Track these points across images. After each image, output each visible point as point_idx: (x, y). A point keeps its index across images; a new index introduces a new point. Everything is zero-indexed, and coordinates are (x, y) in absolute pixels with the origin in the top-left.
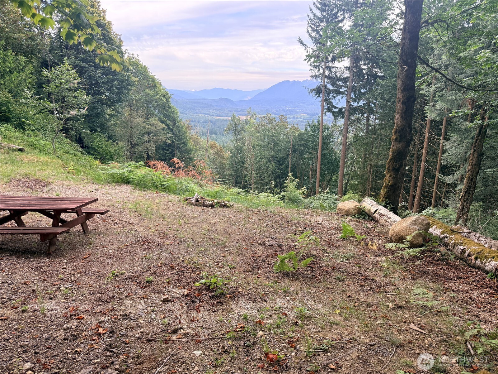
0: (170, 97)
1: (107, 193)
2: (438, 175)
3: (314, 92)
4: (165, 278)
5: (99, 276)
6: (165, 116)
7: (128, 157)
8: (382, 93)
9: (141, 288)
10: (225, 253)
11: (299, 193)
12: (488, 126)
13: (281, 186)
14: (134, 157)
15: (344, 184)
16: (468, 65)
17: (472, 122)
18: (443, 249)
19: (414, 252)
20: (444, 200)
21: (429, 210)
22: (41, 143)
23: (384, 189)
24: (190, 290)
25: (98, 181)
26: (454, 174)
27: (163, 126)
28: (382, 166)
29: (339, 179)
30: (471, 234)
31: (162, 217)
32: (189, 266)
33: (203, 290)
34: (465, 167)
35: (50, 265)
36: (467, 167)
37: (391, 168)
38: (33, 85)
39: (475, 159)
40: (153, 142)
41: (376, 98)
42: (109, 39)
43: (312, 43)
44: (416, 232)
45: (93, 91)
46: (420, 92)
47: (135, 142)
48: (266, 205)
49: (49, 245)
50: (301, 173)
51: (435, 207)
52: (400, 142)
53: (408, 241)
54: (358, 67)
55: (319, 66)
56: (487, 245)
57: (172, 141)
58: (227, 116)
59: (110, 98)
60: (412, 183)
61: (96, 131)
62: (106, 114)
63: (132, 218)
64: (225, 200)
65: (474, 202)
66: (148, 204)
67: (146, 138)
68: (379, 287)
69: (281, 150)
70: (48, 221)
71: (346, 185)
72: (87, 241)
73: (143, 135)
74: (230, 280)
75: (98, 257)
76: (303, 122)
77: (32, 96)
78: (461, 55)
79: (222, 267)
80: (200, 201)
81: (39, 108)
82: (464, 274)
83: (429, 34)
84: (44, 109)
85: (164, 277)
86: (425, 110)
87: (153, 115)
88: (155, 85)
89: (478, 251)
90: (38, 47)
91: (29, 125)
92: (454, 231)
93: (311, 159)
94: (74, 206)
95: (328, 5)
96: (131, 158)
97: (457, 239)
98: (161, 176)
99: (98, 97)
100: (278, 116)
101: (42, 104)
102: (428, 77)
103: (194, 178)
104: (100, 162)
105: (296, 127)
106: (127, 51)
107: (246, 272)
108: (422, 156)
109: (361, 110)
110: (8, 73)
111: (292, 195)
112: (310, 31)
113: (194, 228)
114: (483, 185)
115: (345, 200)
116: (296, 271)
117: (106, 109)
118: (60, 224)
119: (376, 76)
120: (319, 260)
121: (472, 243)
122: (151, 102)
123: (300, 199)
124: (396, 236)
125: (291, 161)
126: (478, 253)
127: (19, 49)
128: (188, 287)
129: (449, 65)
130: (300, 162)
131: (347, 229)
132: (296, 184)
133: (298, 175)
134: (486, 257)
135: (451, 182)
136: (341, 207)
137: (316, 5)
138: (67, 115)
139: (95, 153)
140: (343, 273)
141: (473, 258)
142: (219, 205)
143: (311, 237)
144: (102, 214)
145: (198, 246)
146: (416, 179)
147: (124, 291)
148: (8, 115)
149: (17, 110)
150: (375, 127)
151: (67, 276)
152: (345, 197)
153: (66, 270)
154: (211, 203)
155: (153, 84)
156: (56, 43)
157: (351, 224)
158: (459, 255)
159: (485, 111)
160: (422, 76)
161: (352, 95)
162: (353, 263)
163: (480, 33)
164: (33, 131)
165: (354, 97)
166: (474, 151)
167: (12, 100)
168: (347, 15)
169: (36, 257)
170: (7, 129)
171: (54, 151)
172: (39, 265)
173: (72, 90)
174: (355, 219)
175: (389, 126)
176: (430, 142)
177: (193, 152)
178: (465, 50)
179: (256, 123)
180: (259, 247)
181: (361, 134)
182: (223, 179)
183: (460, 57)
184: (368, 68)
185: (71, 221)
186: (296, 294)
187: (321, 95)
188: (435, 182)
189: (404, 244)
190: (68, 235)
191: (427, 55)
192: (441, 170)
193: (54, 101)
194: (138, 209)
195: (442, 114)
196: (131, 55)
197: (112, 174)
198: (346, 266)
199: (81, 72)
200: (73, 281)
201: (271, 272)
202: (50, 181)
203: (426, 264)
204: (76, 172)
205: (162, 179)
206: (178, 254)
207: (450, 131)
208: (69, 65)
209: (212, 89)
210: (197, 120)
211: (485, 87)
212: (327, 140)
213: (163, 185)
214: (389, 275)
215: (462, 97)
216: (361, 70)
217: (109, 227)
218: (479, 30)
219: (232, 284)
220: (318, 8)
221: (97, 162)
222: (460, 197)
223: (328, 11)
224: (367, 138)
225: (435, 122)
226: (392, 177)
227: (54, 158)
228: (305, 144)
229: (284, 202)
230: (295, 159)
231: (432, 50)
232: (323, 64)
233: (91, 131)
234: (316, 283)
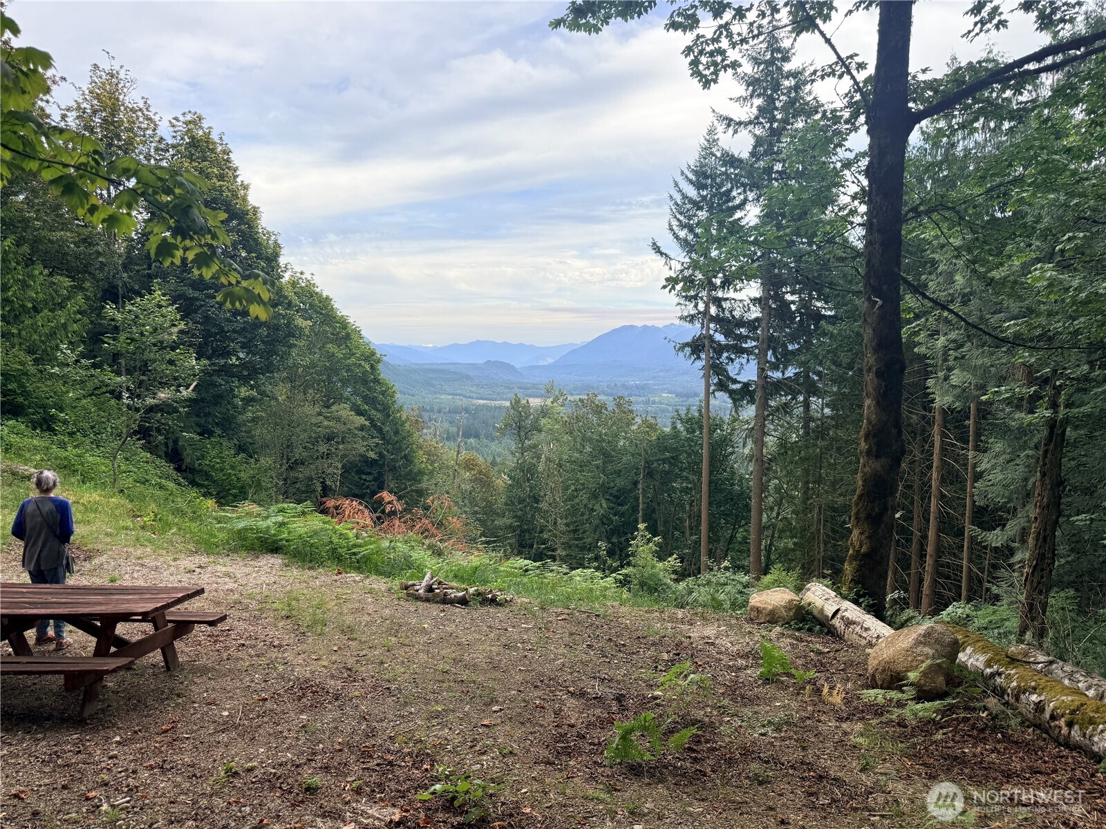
0: (379, 361)
1: (228, 575)
2: (970, 529)
3: (688, 350)
4: (349, 779)
5: (195, 775)
6: (366, 399)
7: (279, 490)
8: (834, 352)
9: (293, 805)
10: (490, 716)
11: (664, 569)
12: (1066, 421)
13: (620, 554)
14: (292, 490)
15: (762, 547)
16: (1010, 296)
17: (1032, 412)
18: (992, 702)
19: (925, 710)
20: (988, 585)
21: (956, 609)
22: (88, 462)
23: (850, 563)
24: (406, 811)
25: (207, 546)
26: (1004, 526)
27: (361, 420)
28: (846, 509)
29: (753, 537)
30: (1054, 666)
31: (348, 631)
32: (406, 750)
33: (437, 810)
34: (1027, 511)
35: (82, 748)
36: (1032, 511)
37: (862, 516)
38: (82, 337)
39: (1046, 494)
40: (337, 456)
41: (821, 361)
42: (251, 242)
43: (680, 251)
44: (929, 662)
45: (212, 347)
46: (916, 350)
47: (297, 456)
48: (588, 598)
49: (84, 700)
50: (666, 522)
51: (969, 600)
52: (877, 457)
53: (912, 684)
54: (779, 298)
55: (695, 297)
56: (1091, 693)
57: (381, 455)
58: (502, 399)
59: (247, 362)
60: (915, 546)
61: (211, 433)
62: (237, 396)
63: (279, 632)
64: (494, 588)
65: (1055, 589)
66: (318, 600)
67: (323, 448)
68: (852, 799)
69: (620, 471)
70: (87, 641)
71: (768, 550)
72: (171, 690)
73: (315, 442)
74: (502, 786)
75: (195, 728)
76: (668, 411)
77: (77, 361)
78: (996, 274)
79: (483, 754)
80: (437, 591)
81: (90, 385)
82: (1045, 762)
83: (922, 233)
84: (100, 388)
85: (346, 776)
86: (928, 388)
87: (339, 399)
88: (348, 336)
89: (1072, 708)
90: (100, 259)
91: (65, 422)
92: (1013, 660)
93: (686, 491)
94: (149, 607)
95: (711, 176)
96: (286, 492)
97: (1021, 678)
98: (351, 534)
99: (222, 362)
100: (611, 399)
101: (97, 378)
102: (927, 320)
103: (426, 537)
104: (216, 502)
105: (653, 422)
106: (289, 267)
107: (539, 764)
108: (930, 486)
109: (790, 388)
110: (29, 312)
111: (646, 574)
112: (674, 227)
113: (421, 655)
114: (1072, 550)
115: (768, 588)
116: (659, 761)
117: (238, 387)
118: (113, 649)
119: (818, 317)
120: (709, 733)
121: (1058, 688)
122: (337, 372)
123: (665, 584)
124: (884, 671)
125: (644, 496)
126: (1073, 712)
127: (58, 262)
128: (402, 802)
129: (971, 293)
130: (664, 498)
131: (772, 657)
132: (654, 548)
133: (661, 528)
134: (1092, 721)
135: (999, 545)
136: (758, 605)
137: (687, 177)
138: (150, 401)
139: (206, 483)
140: (767, 762)
141: (1062, 722)
142: (480, 599)
143: (692, 676)
144: (212, 624)
145: (427, 702)
146: (921, 537)
147: (250, 814)
148: (21, 399)
149: (41, 389)
150: (823, 424)
151: (119, 775)
152: (767, 579)
153: (117, 761)
154: (461, 594)
155: (342, 333)
156: (138, 249)
157: (781, 643)
158: (1031, 716)
159: (1058, 390)
160: (917, 317)
161: (770, 355)
162: (790, 738)
163: (1029, 231)
164: (71, 434)
165: (773, 360)
166: (1044, 475)
167: (32, 369)
168: (751, 196)
169: (50, 729)
170: (15, 431)
171: (115, 480)
172: (56, 749)
173: (165, 348)
174: (790, 632)
175: (853, 422)
176: (945, 456)
177: (426, 477)
178: (1002, 264)
179: (564, 412)
180: (572, 702)
181: (794, 437)
182: (492, 538)
183: (992, 279)
184: (801, 300)
185: (140, 642)
186: (659, 819)
187: (703, 356)
188: (966, 544)
189: (903, 692)
190: (128, 675)
191: (924, 274)
192: (977, 517)
193: (123, 369)
194: (293, 612)
195: (965, 395)
196: (298, 275)
197: (239, 531)
198: (774, 746)
199: (187, 309)
200: (131, 790)
201: (600, 765)
202: (100, 547)
203: (957, 738)
204: (160, 525)
205: (353, 541)
206: (382, 721)
207: (986, 433)
208: (164, 295)
209: (471, 343)
210: (436, 408)
211: (1050, 339)
212: (720, 450)
213: (354, 554)
214: (874, 767)
215: (1004, 361)
216: (787, 304)
217: (225, 655)
218: (1025, 226)
219: (507, 795)
220: (691, 182)
221: (210, 503)
222: (1024, 578)
223: (712, 188)
224: (807, 447)
225: (952, 412)
226: (867, 534)
227: (114, 494)
228: (672, 458)
229: (629, 590)
230: (652, 491)
231: (934, 263)
232: (704, 294)
233: (200, 434)
234: (704, 789)
